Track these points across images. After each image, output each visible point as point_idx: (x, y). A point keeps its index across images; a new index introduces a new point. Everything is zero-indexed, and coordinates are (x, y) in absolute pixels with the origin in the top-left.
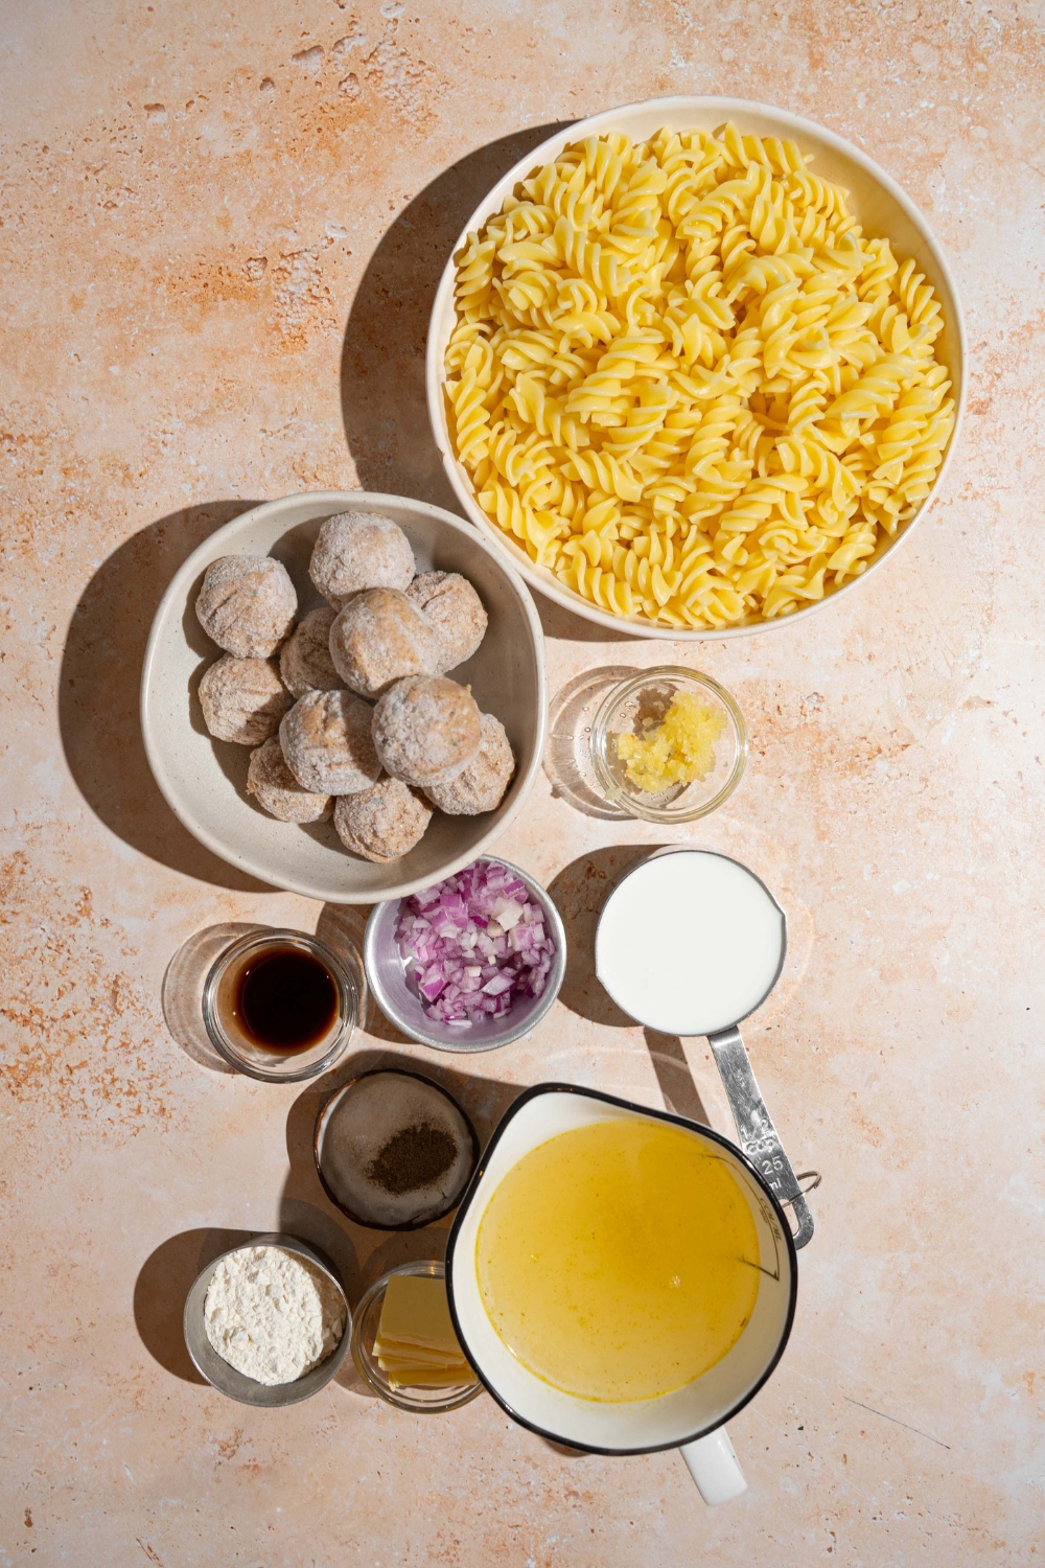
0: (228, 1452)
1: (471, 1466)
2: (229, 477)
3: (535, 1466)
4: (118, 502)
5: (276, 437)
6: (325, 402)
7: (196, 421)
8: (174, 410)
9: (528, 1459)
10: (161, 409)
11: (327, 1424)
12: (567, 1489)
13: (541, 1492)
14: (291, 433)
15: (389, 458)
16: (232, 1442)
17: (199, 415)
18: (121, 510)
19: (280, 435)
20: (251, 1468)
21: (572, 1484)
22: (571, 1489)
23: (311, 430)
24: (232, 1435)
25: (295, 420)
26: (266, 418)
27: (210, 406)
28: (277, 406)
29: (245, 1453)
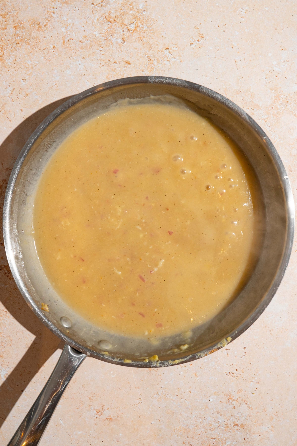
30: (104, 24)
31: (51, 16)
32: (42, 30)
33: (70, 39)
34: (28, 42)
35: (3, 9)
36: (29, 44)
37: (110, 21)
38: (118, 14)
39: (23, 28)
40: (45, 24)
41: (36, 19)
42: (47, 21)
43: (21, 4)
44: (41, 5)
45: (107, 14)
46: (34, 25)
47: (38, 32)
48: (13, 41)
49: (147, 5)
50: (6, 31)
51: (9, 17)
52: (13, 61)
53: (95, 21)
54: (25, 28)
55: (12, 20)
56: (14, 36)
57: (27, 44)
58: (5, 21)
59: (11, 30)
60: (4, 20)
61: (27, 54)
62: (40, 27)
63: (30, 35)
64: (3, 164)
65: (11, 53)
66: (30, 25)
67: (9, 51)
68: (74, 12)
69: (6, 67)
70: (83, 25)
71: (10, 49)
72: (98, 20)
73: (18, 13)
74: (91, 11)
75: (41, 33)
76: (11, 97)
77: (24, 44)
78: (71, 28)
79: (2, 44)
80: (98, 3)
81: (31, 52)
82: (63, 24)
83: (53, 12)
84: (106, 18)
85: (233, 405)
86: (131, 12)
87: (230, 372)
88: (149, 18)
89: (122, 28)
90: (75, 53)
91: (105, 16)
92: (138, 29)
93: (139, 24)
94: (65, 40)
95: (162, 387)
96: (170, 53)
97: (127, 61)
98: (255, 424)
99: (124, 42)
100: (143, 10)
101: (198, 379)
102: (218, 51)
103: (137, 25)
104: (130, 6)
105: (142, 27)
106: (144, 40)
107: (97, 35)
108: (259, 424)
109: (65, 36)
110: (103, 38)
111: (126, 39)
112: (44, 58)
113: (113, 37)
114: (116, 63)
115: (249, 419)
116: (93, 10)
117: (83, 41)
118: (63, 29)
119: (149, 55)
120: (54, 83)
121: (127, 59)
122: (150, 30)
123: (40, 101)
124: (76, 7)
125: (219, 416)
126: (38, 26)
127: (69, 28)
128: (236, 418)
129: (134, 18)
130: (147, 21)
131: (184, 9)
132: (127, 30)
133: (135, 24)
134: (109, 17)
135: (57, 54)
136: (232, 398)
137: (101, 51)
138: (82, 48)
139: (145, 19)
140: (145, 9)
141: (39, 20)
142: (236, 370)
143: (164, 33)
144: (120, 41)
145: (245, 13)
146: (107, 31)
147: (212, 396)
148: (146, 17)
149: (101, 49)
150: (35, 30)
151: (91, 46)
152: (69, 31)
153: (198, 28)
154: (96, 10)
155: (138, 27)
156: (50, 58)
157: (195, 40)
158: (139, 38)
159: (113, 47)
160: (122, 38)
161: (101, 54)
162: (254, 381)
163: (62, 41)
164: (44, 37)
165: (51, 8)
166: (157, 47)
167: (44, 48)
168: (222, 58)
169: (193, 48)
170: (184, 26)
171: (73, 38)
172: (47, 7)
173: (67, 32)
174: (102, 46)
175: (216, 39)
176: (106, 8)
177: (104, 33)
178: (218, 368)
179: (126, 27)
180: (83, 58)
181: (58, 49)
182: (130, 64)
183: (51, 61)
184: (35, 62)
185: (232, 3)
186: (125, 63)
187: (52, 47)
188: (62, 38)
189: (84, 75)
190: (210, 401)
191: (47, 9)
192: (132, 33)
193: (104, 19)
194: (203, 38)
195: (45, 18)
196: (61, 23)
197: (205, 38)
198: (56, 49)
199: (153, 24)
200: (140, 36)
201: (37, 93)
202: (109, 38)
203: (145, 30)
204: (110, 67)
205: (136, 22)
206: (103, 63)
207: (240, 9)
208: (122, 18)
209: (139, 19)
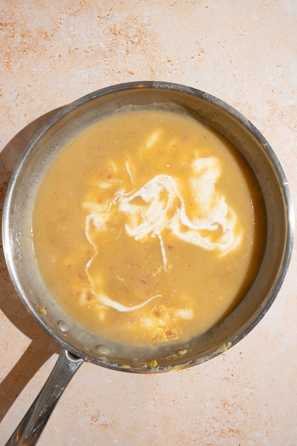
30: (109, 36)
31: (58, 27)
32: (49, 39)
33: (76, 49)
34: (34, 51)
35: (11, 18)
36: (35, 52)
37: (115, 33)
38: (123, 27)
39: (30, 36)
40: (52, 33)
41: (43, 29)
42: (54, 31)
43: (29, 14)
44: (49, 16)
45: (112, 27)
46: (41, 34)
47: (45, 42)
48: (20, 49)
49: (150, 20)
50: (13, 39)
51: (17, 26)
52: (19, 67)
53: (101, 33)
54: (32, 37)
55: (20, 29)
56: (21, 44)
57: (34, 52)
58: (13, 30)
59: (18, 38)
60: (12, 28)
61: (33, 62)
62: (47, 36)
63: (37, 43)
64: (5, 167)
65: (17, 60)
66: (37, 34)
67: (16, 58)
68: (81, 23)
69: (12, 73)
70: (89, 36)
71: (17, 56)
72: (103, 32)
73: (26, 22)
74: (97, 23)
75: (48, 42)
76: (16, 102)
77: (31, 52)
78: (77, 38)
79: (9, 51)
80: (104, 16)
81: (37, 60)
82: (70, 34)
83: (60, 23)
84: (111, 30)
85: (229, 410)
86: (135, 26)
87: (226, 378)
88: (152, 32)
89: (126, 40)
90: (80, 62)
91: (110, 29)
92: (142, 42)
93: (143, 37)
94: (71, 49)
95: (159, 392)
96: (172, 65)
97: (130, 71)
98: (250, 429)
99: (128, 54)
100: (147, 24)
101: (194, 384)
102: (218, 65)
103: (141, 38)
104: (134, 20)
105: (145, 40)
106: (148, 52)
107: (102, 46)
108: (254, 430)
109: (71, 46)
110: (108, 49)
111: (130, 51)
112: (49, 66)
113: (118, 48)
114: (119, 72)
115: (244, 425)
116: (99, 22)
117: (88, 51)
118: (70, 40)
119: (152, 67)
120: (59, 90)
121: (131, 69)
122: (153, 43)
123: (44, 107)
124: (83, 19)
125: (215, 421)
126: (45, 35)
127: (75, 38)
128: (232, 423)
129: (138, 31)
130: (150, 35)
131: (186, 25)
132: (131, 42)
133: (139, 37)
134: (114, 30)
135: (62, 62)
136: (228, 404)
137: (105, 61)
138: (87, 58)
139: (149, 33)
140: (149, 24)
141: (46, 30)
142: (232, 375)
143: (167, 46)
144: (124, 52)
145: (244, 31)
146: (111, 43)
147: (208, 402)
148: (149, 31)
149: (106, 59)
150: (42, 39)
151: (96, 56)
152: (75, 41)
153: (199, 43)
154: (101, 22)
155: (142, 40)
156: (56, 66)
157: (196, 54)
158: (143, 51)
159: (117, 58)
160: (126, 50)
161: (105, 64)
162: (250, 386)
163: (68, 50)
164: (51, 46)
165: (58, 19)
166: (159, 59)
167: (50, 57)
168: (222, 71)
169: (194, 62)
170: (186, 41)
171: (78, 48)
172: (54, 17)
173: (72, 42)
174: (107, 56)
175: (216, 53)
176: (112, 21)
177: (109, 44)
178: (214, 373)
179: (130, 39)
180: (88, 67)
181: (63, 58)
182: (133, 74)
183: (56, 69)
184: (41, 69)
185: (231, 22)
186: (128, 73)
187: (58, 56)
188: (68, 47)
189: (89, 83)
190: (205, 406)
191: (54, 20)
192: (136, 45)
193: (110, 32)
194: (204, 53)
195: (52, 28)
196: (67, 33)
197: (205, 53)
198: (61, 58)
199: (156, 38)
200: (143, 49)
201: (42, 99)
202: (114, 49)
203: (148, 43)
204: (114, 77)
205: (140, 35)
206: (107, 72)
207: (239, 27)
208: (127, 31)
209: (143, 33)
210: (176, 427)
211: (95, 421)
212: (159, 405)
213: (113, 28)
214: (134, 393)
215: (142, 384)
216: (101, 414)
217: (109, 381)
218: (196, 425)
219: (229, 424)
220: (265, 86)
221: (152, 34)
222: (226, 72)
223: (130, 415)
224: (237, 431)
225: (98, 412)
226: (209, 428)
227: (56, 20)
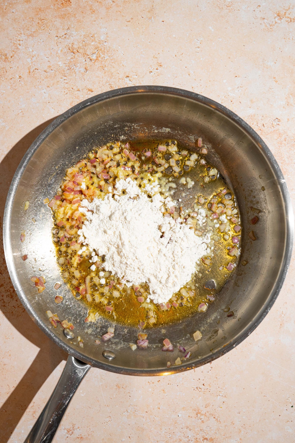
0: (70, 432)
1: (165, 432)
2: (45, 55)
3: (190, 430)
4: (3, 68)
5: (62, 38)
6: (80, 24)
7: (31, 35)
8: (22, 32)
9: (187, 427)
10: (18, 32)
11: (108, 419)
12: (203, 437)
13: (193, 439)
14: (67, 36)
15: (105, 42)
16: (72, 429)
17: (32, 33)
18: (4, 71)
19: (63, 37)
20: (80, 438)
21: (205, 435)
22: (204, 437)
23: (75, 34)
24: (71, 426)
25: (68, 31)
26: (58, 32)
27: (37, 30)
28: (61, 27)
29: (77, 433)
30: (67, 55)
31: (18, 48)
32: (9, 61)
33: (36, 69)
37: (73, 52)
38: (81, 45)
40: (12, 55)
41: (2, 51)
42: (14, 53)
44: (8, 38)
45: (70, 45)
46: (1, 57)
47: (5, 63)
49: (108, 37)
53: (59, 52)
62: (6, 58)
68: (39, 44)
70: (48, 56)
72: (61, 51)
74: (56, 43)
75: (8, 64)
78: (36, 59)
80: (62, 36)
82: (29, 55)
83: (19, 44)
84: (69, 49)
85: (202, 419)
86: (93, 43)
87: (197, 387)
88: (110, 49)
89: (84, 58)
90: (40, 82)
91: (68, 47)
92: (100, 59)
93: (101, 54)
94: (31, 70)
95: (132, 404)
96: (130, 80)
97: (89, 89)
98: (223, 437)
99: (87, 71)
100: (104, 41)
101: (166, 395)
102: (176, 78)
103: (99, 55)
104: (91, 38)
105: (103, 57)
106: (106, 69)
107: (61, 65)
108: (228, 437)
109: (30, 66)
110: (67, 67)
111: (88, 68)
112: (11, 87)
113: (76, 67)
114: (79, 90)
115: (217, 433)
116: (57, 42)
117: (48, 70)
118: (29, 60)
119: (110, 83)
120: (20, 111)
121: (90, 87)
122: (111, 60)
123: (7, 128)
124: (41, 39)
125: (189, 430)
126: (5, 57)
127: (34, 59)
128: (205, 432)
129: (96, 48)
130: (108, 51)
131: (143, 41)
132: (89, 60)
133: (97, 54)
134: (72, 48)
135: (23, 83)
136: (200, 413)
137: (65, 80)
138: (46, 77)
139: (106, 49)
140: (106, 41)
141: (6, 52)
142: (203, 385)
143: (125, 62)
144: (83, 70)
145: (200, 43)
146: (70, 62)
147: (181, 412)
148: (107, 47)
149: (65, 78)
150: (2, 61)
151: (55, 76)
152: (34, 61)
153: (156, 58)
154: (59, 41)
155: (99, 57)
156: (17, 87)
157: (154, 68)
158: (101, 67)
159: (76, 76)
160: (84, 67)
161: (64, 82)
162: (221, 395)
163: (28, 71)
164: (11, 68)
165: (17, 40)
166: (118, 75)
167: (10, 78)
168: (180, 84)
169: (152, 76)
170: (143, 56)
171: (38, 69)
172: (13, 39)
173: (32, 63)
174: (66, 75)
175: (173, 67)
176: (70, 40)
177: (67, 63)
178: (185, 383)
179: (88, 57)
180: (48, 87)
181: (24, 79)
182: (93, 91)
183: (17, 90)
184: (2, 91)
185: (187, 35)
186: (87, 90)
187: (18, 77)
188: (28, 68)
189: (49, 102)
190: (178, 416)
191: (13, 41)
192: (94, 62)
193: (68, 50)
194: (161, 67)
195: (11, 50)
196: (27, 54)
197: (163, 67)
198: (22, 79)
199: (114, 54)
200: (102, 65)
201: (4, 120)
202: (73, 68)
203: (106, 60)
204: (73, 95)
205: (97, 52)
206: (66, 91)
207: (196, 40)
208: (85, 49)
209: (101, 50)
210: (150, 438)
211: (71, 435)
212: (132, 417)
213: (71, 47)
214: (108, 406)
215: (114, 396)
216: (76, 427)
217: (82, 395)
218: (170, 435)
219: (203, 432)
220: (224, 97)
221: (109, 50)
222: (184, 85)
223: (105, 427)
224: (211, 439)
225: (74, 425)
226: (183, 437)
227: (15, 41)
